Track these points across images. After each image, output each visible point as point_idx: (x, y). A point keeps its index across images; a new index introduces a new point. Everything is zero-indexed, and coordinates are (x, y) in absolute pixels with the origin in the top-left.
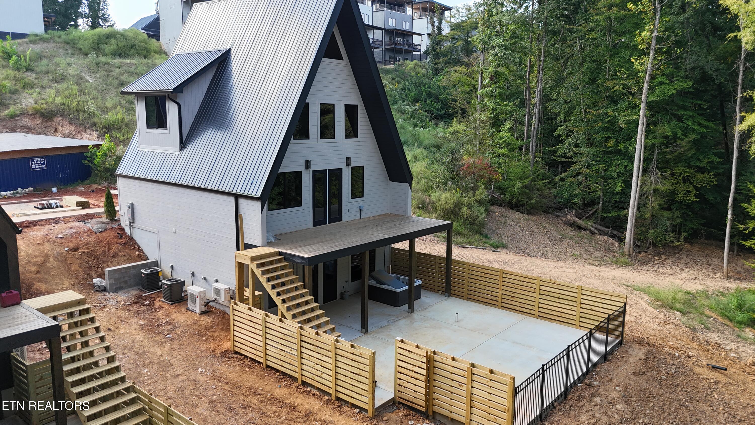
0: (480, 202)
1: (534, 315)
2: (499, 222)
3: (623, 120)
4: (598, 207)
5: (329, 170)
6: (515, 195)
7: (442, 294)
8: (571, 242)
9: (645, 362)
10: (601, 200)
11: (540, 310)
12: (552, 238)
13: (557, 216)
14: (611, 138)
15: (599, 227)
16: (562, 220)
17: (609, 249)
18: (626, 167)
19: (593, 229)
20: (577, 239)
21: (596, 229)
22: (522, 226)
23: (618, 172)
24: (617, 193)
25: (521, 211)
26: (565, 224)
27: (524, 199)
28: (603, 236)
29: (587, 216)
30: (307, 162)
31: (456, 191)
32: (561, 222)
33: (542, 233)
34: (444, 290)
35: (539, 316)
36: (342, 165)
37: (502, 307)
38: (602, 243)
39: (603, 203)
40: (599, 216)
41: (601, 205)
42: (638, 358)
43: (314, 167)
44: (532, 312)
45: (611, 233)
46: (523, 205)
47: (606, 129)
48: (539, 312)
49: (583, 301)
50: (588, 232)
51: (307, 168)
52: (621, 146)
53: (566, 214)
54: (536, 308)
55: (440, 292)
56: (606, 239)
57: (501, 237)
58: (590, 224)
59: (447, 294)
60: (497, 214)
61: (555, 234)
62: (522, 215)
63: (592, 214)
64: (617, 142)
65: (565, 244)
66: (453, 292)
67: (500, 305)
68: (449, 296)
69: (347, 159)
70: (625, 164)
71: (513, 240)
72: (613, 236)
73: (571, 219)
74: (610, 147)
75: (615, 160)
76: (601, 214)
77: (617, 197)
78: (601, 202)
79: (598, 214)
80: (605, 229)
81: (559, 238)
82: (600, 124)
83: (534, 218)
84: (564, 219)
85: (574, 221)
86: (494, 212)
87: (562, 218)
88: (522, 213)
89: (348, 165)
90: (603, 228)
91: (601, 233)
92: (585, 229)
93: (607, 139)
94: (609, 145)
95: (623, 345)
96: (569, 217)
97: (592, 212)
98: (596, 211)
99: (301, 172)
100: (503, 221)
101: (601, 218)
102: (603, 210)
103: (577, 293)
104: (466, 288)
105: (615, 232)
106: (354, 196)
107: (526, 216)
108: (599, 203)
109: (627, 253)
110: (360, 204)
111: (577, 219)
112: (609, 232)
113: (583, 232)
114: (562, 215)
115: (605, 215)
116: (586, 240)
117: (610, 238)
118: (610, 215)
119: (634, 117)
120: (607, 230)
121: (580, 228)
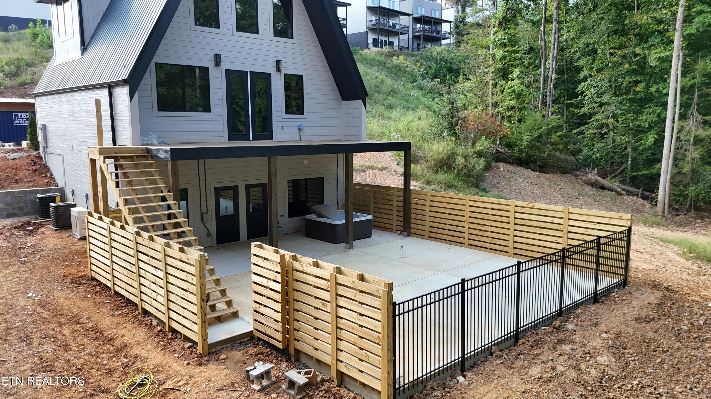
0: (480, 154)
1: (508, 252)
2: (502, 177)
3: (654, 57)
4: (625, 165)
5: (250, 72)
6: (524, 148)
7: (400, 234)
8: (589, 200)
9: (658, 307)
10: (630, 157)
11: (516, 245)
12: (566, 194)
13: (576, 176)
14: (640, 82)
15: (627, 188)
16: (581, 179)
17: (638, 210)
18: (659, 116)
19: (619, 189)
20: (598, 198)
21: (624, 190)
22: (530, 182)
23: (649, 122)
24: (650, 148)
25: (532, 168)
26: (585, 183)
27: (535, 153)
28: (631, 197)
29: (613, 175)
30: (217, 56)
31: (451, 140)
32: (580, 181)
33: (554, 189)
34: (402, 228)
35: (514, 254)
36: (271, 69)
37: (469, 245)
38: (629, 204)
39: (632, 161)
40: (627, 175)
41: (629, 163)
42: (646, 303)
43: (226, 65)
44: (505, 249)
45: (642, 194)
46: (534, 162)
47: (633, 72)
48: (514, 248)
49: (571, 229)
50: (614, 193)
51: (217, 64)
52: (653, 89)
53: (587, 173)
54: (511, 244)
55: (399, 232)
56: (635, 200)
57: (502, 191)
58: (616, 185)
59: (405, 233)
60: (502, 169)
61: (570, 192)
62: (533, 172)
63: (619, 173)
64: (648, 86)
65: (582, 201)
66: (412, 231)
67: (466, 244)
68: (409, 235)
69: (279, 63)
70: (658, 111)
71: (517, 195)
72: (645, 198)
73: (593, 178)
74: (639, 91)
75: (646, 108)
76: (629, 173)
77: (650, 152)
78: (630, 160)
79: (626, 173)
80: (635, 190)
81: (575, 196)
82: (626, 66)
83: (547, 176)
84: (584, 178)
85: (596, 181)
86: (499, 168)
87: (581, 177)
88: (533, 170)
89: (279, 70)
90: (632, 189)
91: (629, 193)
92: (610, 189)
93: (636, 83)
94: (638, 89)
95: (626, 287)
96: (590, 176)
97: (618, 171)
98: (623, 171)
99: (207, 69)
100: (508, 176)
101: (631, 178)
102: (632, 168)
103: (562, 218)
104: (427, 224)
105: (647, 193)
106: (289, 110)
107: (537, 173)
108: (627, 160)
109: (660, 214)
110: (300, 122)
111: (599, 179)
112: (640, 193)
113: (606, 191)
114: (582, 174)
115: (635, 174)
116: (609, 199)
117: (641, 199)
118: (641, 174)
119: (668, 53)
120: (637, 190)
121: (603, 188)
